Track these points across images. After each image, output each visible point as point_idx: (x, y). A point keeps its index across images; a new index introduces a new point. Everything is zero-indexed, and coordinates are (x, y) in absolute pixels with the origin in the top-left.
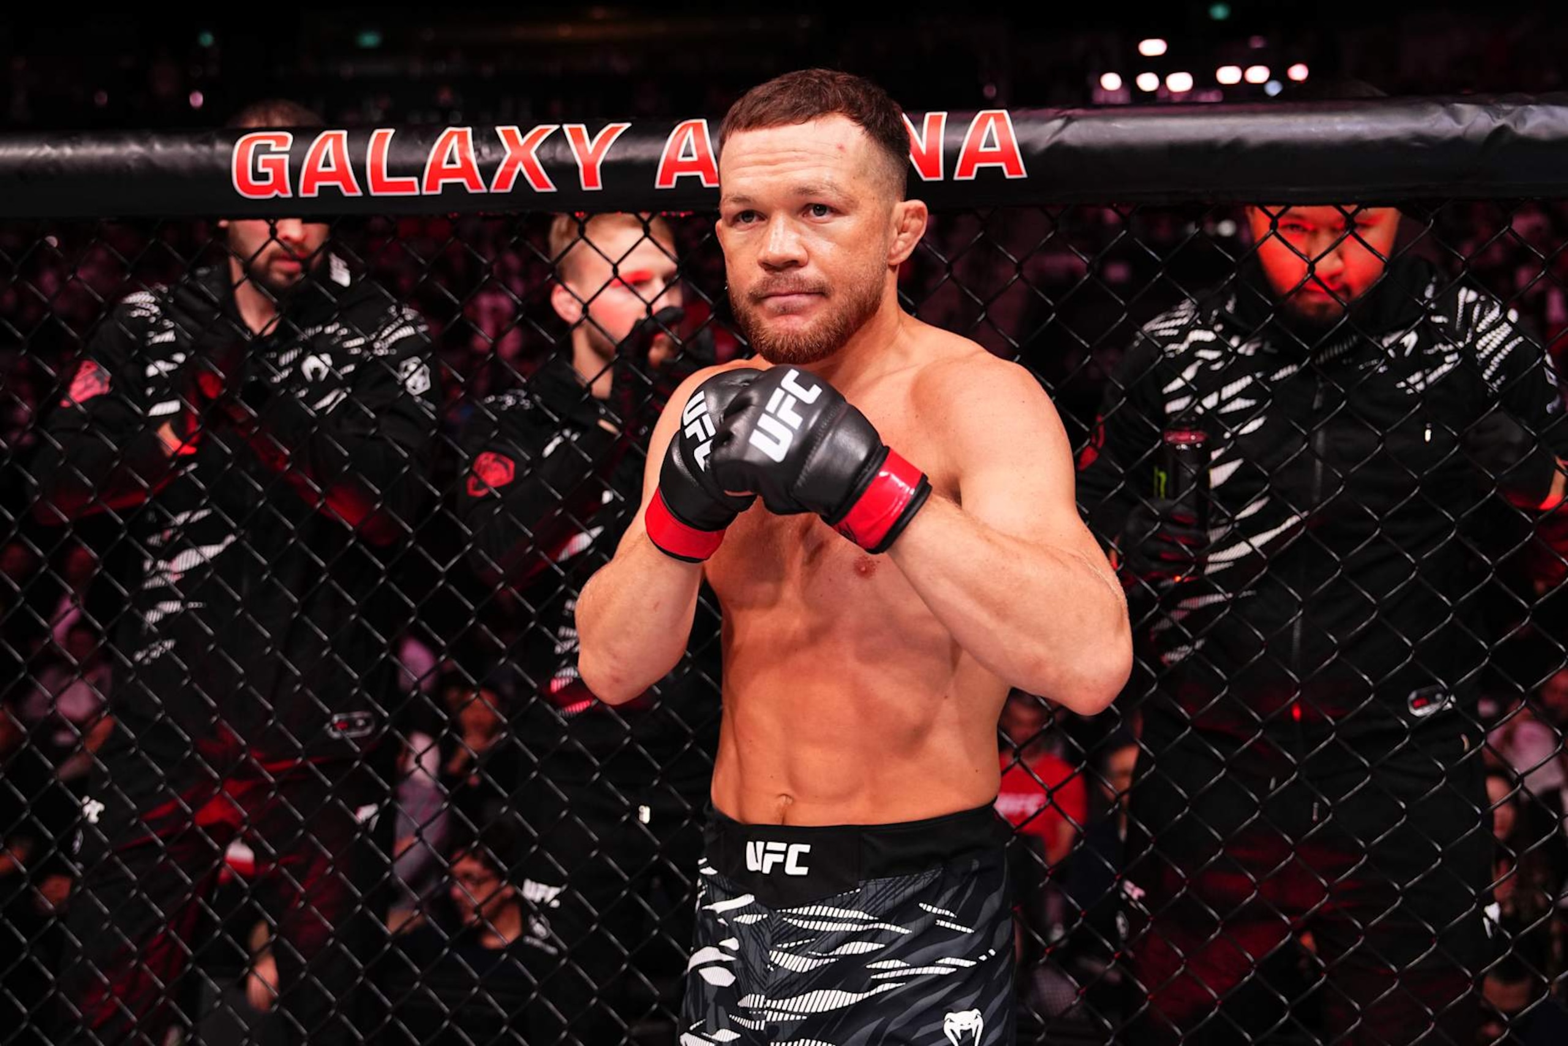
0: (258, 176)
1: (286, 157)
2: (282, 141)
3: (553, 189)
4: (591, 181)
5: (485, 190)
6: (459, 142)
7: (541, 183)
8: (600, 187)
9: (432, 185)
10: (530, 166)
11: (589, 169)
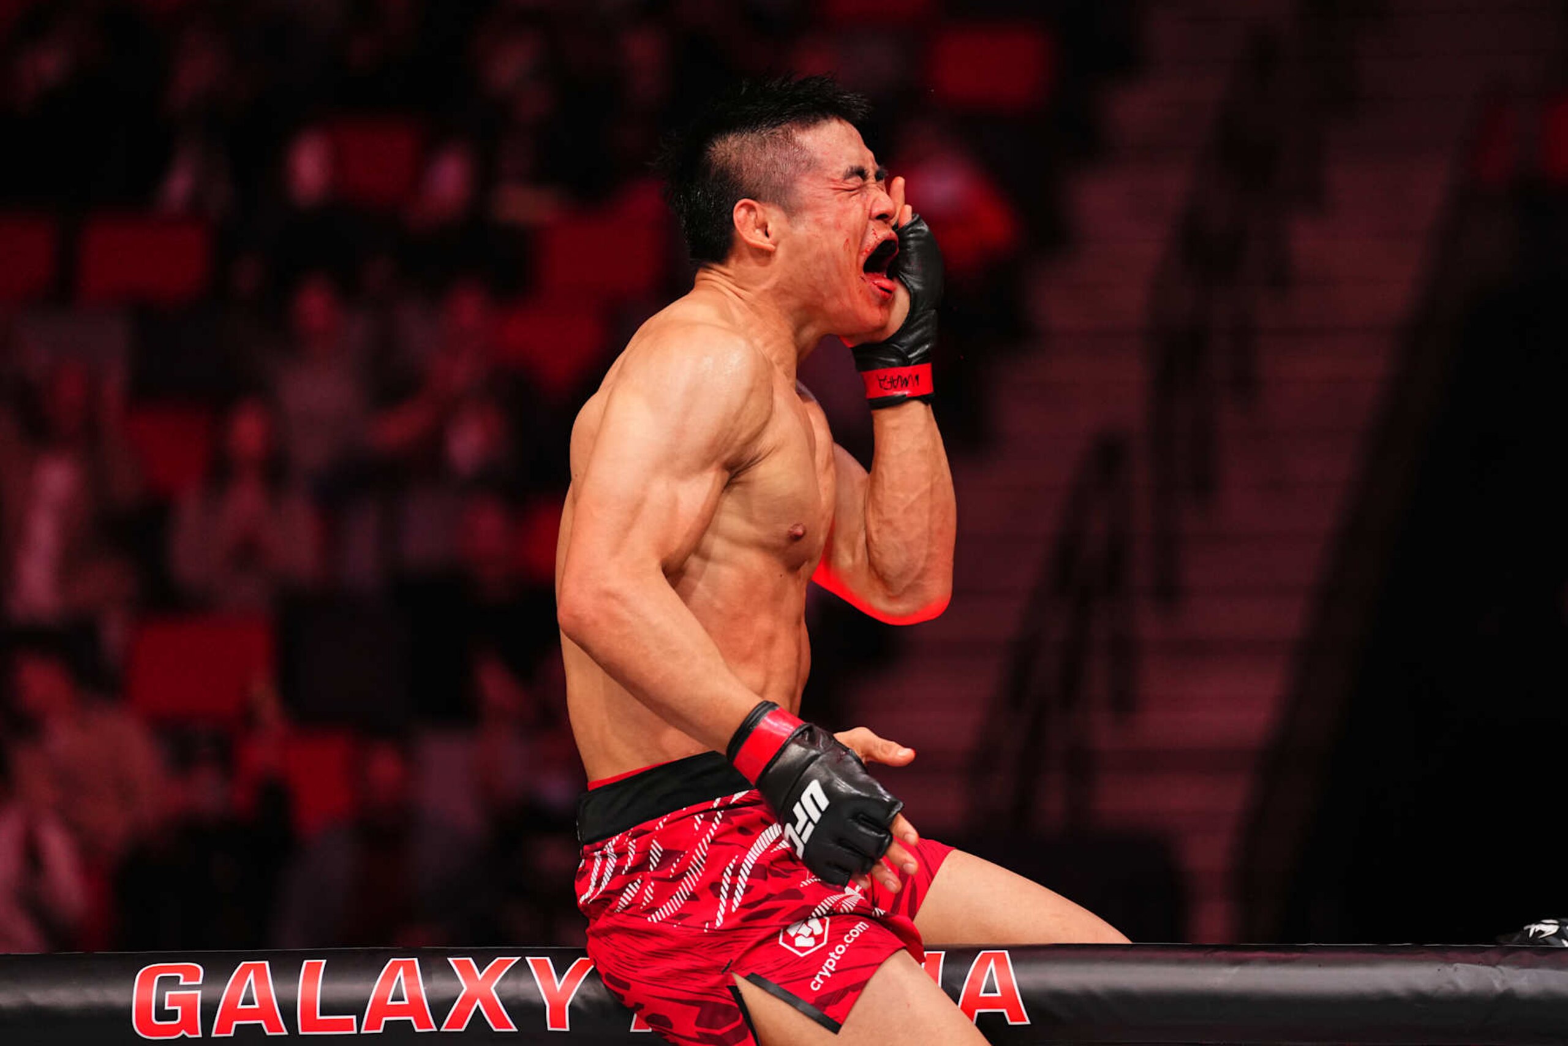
0: (162, 1014)
1: (199, 993)
2: (191, 975)
3: (515, 1029)
4: (558, 1021)
5: (435, 1029)
6: (405, 975)
7: (500, 1022)
8: (567, 1029)
9: (373, 1023)
10: (489, 1003)
11: (557, 1009)
